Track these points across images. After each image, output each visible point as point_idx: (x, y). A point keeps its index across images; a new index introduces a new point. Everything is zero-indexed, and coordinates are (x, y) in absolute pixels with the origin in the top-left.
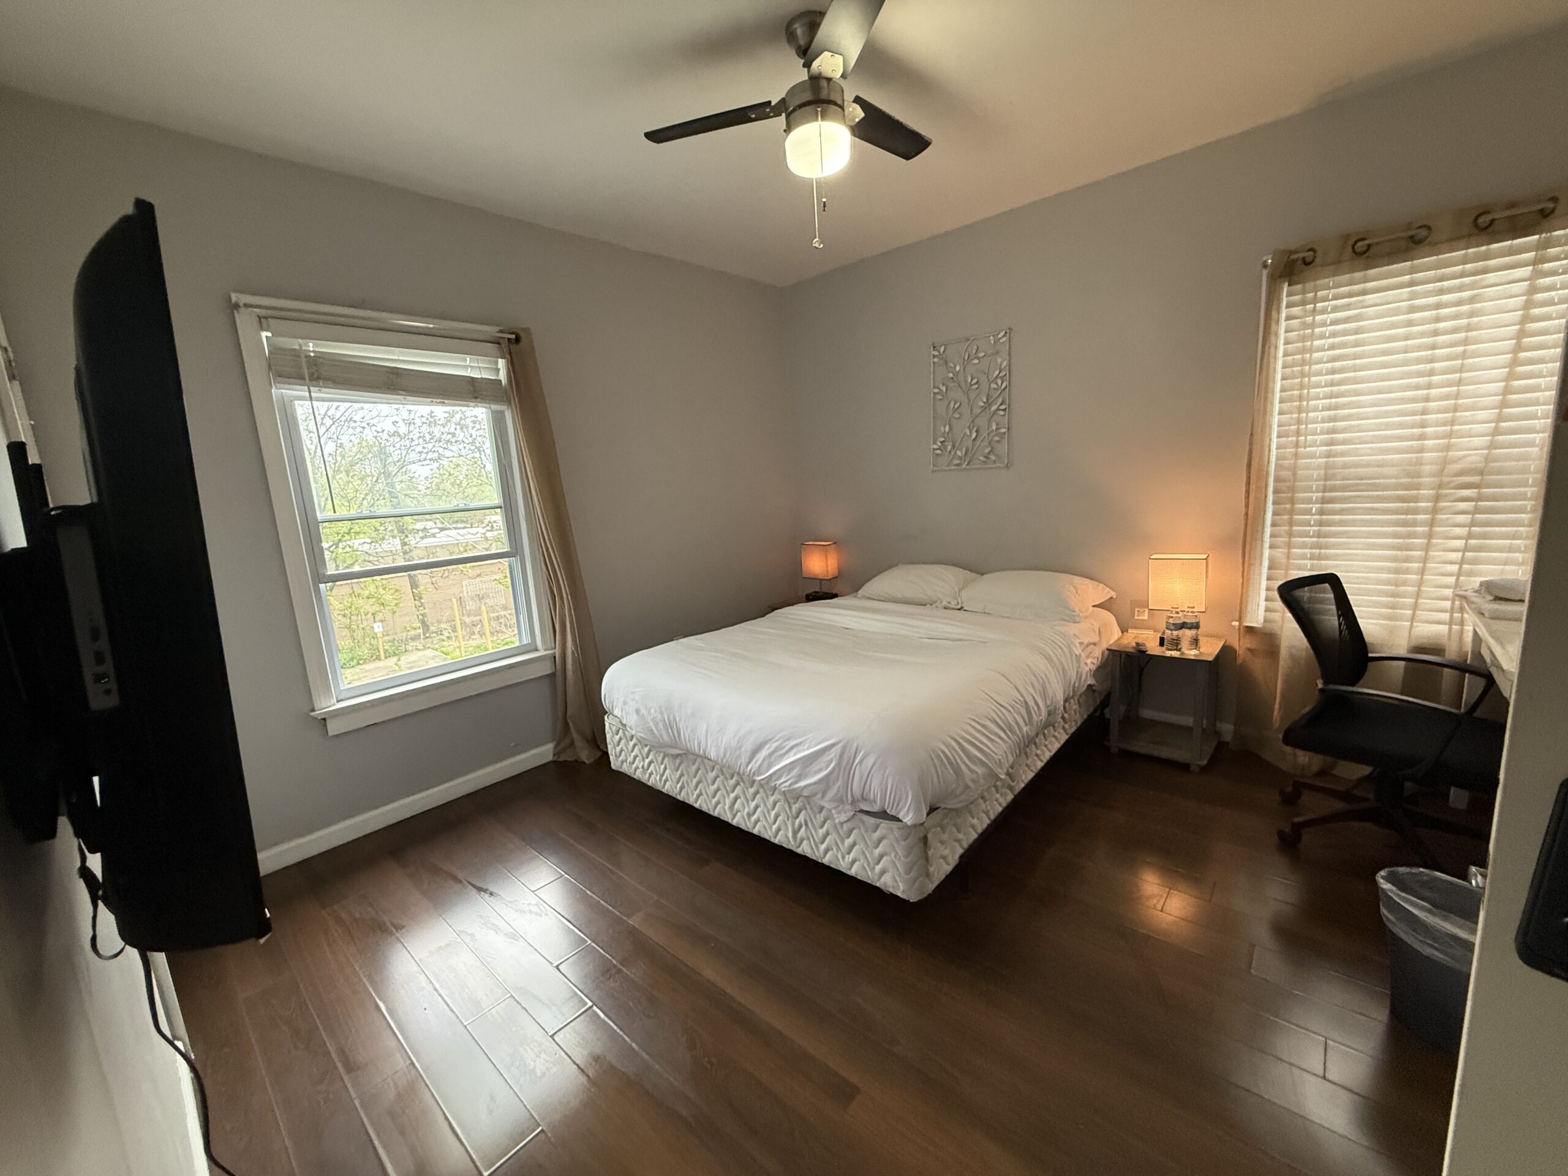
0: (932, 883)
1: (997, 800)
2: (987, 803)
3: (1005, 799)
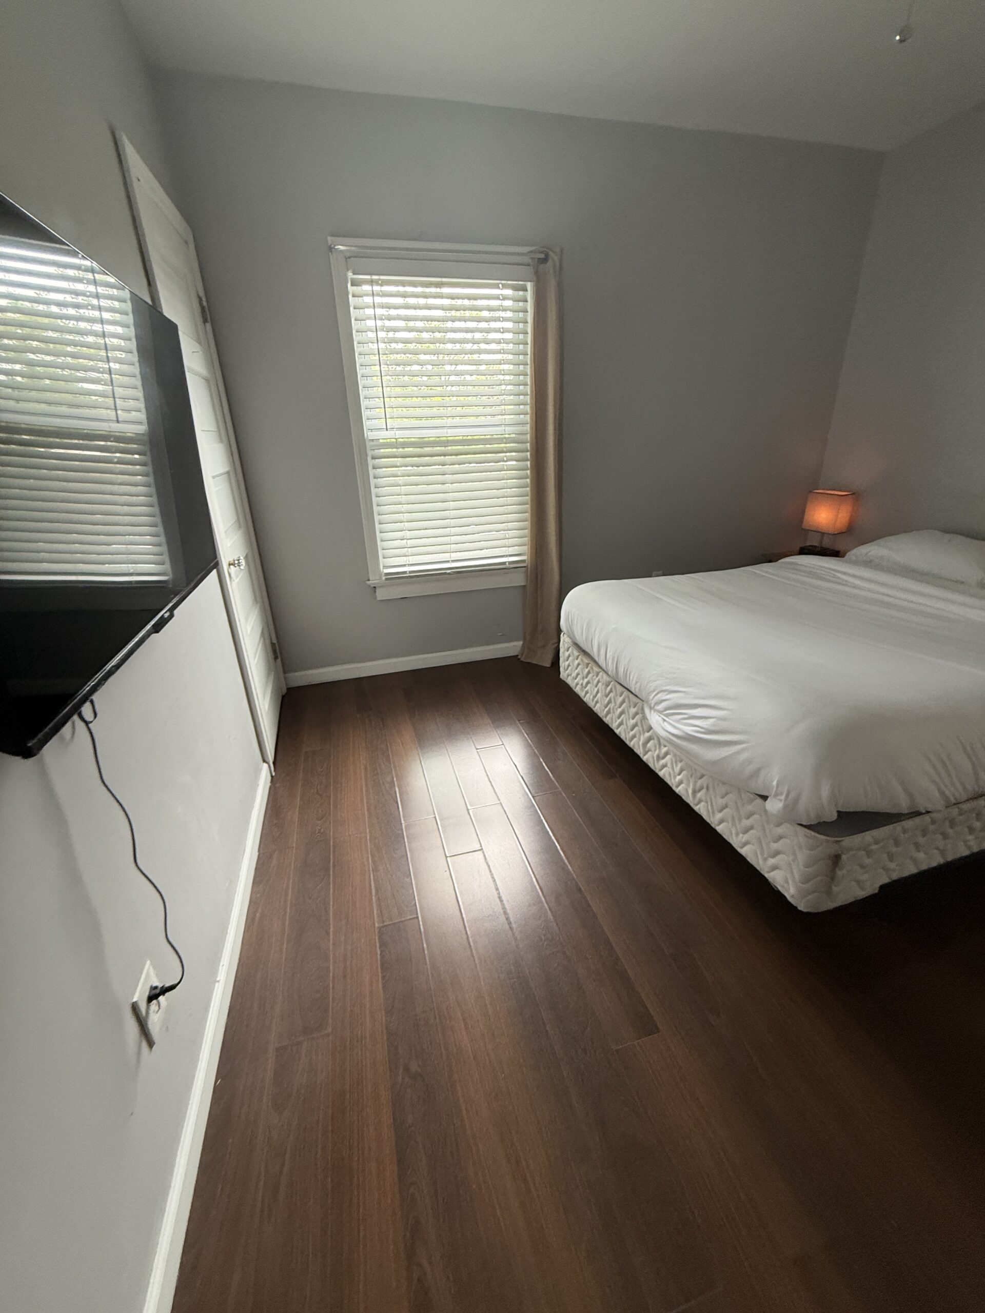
0: (833, 901)
2: (948, 841)
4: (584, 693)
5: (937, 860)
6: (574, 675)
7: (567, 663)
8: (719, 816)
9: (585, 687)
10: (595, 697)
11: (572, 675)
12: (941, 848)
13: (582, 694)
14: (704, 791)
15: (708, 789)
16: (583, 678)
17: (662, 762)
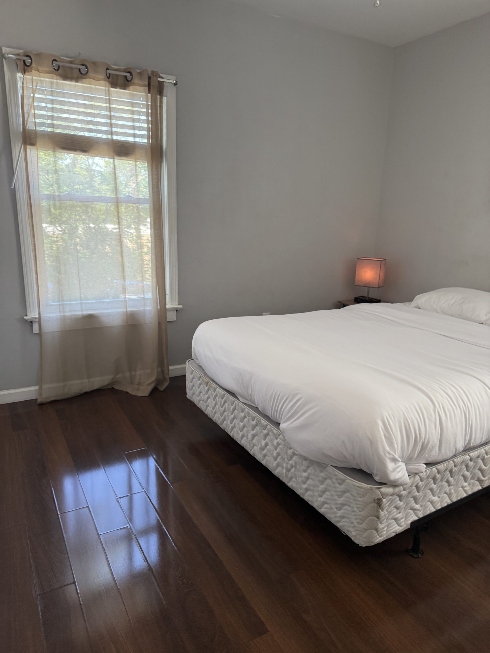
0: (380, 537)
1: (463, 487)
2: (451, 487)
3: (472, 489)
4: (205, 406)
5: (447, 501)
6: (197, 393)
7: (191, 384)
8: (305, 486)
9: (206, 403)
10: (213, 409)
11: (196, 394)
12: (448, 492)
13: (203, 408)
14: (294, 469)
15: (296, 467)
16: (204, 395)
17: (264, 452)
